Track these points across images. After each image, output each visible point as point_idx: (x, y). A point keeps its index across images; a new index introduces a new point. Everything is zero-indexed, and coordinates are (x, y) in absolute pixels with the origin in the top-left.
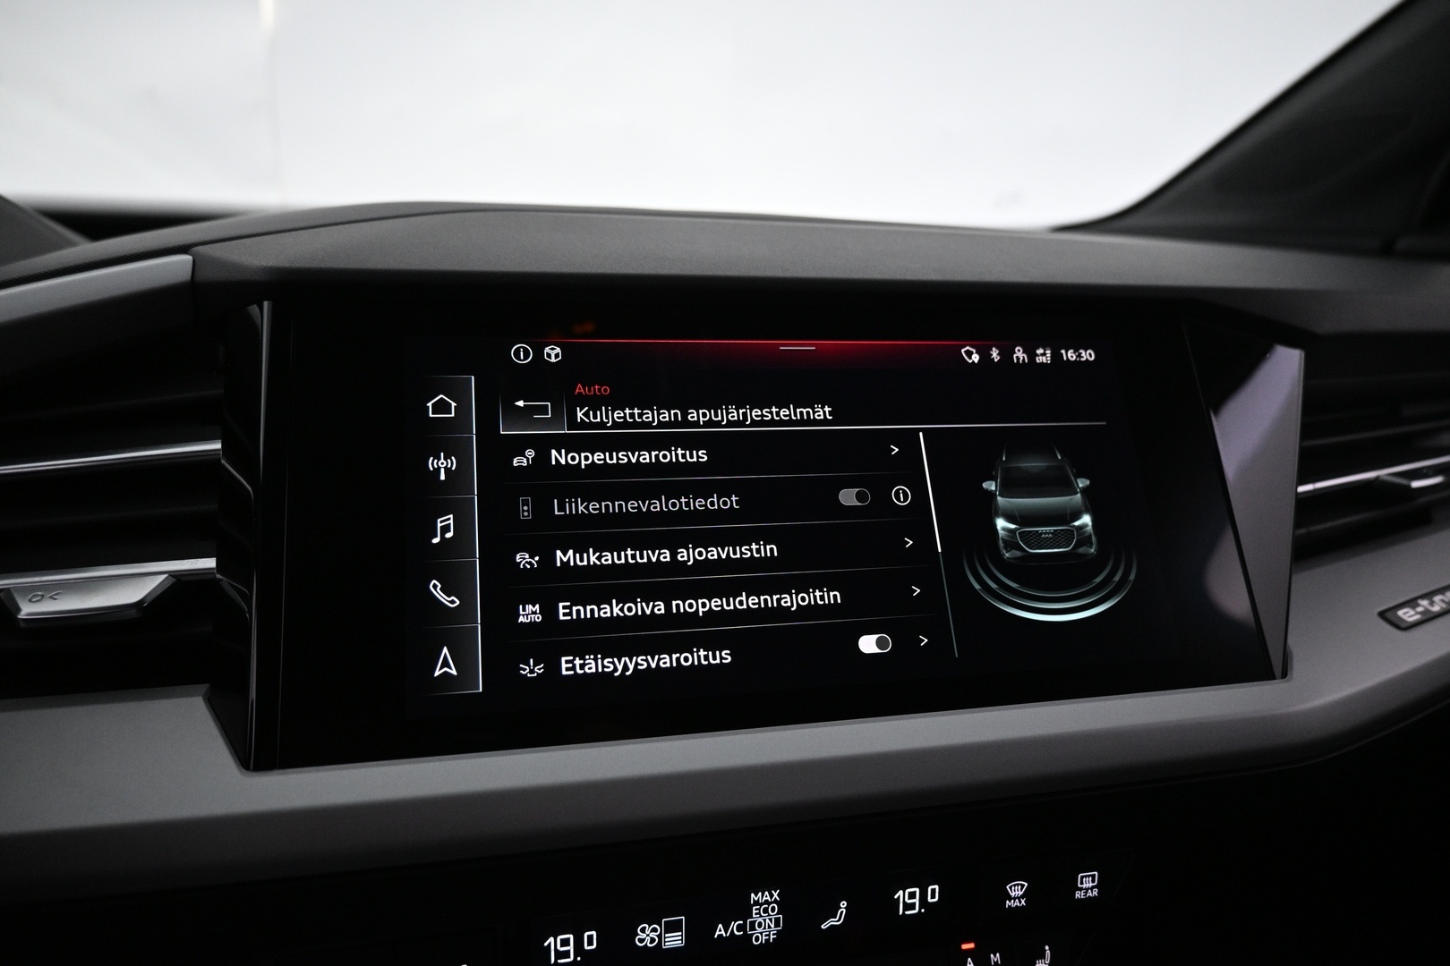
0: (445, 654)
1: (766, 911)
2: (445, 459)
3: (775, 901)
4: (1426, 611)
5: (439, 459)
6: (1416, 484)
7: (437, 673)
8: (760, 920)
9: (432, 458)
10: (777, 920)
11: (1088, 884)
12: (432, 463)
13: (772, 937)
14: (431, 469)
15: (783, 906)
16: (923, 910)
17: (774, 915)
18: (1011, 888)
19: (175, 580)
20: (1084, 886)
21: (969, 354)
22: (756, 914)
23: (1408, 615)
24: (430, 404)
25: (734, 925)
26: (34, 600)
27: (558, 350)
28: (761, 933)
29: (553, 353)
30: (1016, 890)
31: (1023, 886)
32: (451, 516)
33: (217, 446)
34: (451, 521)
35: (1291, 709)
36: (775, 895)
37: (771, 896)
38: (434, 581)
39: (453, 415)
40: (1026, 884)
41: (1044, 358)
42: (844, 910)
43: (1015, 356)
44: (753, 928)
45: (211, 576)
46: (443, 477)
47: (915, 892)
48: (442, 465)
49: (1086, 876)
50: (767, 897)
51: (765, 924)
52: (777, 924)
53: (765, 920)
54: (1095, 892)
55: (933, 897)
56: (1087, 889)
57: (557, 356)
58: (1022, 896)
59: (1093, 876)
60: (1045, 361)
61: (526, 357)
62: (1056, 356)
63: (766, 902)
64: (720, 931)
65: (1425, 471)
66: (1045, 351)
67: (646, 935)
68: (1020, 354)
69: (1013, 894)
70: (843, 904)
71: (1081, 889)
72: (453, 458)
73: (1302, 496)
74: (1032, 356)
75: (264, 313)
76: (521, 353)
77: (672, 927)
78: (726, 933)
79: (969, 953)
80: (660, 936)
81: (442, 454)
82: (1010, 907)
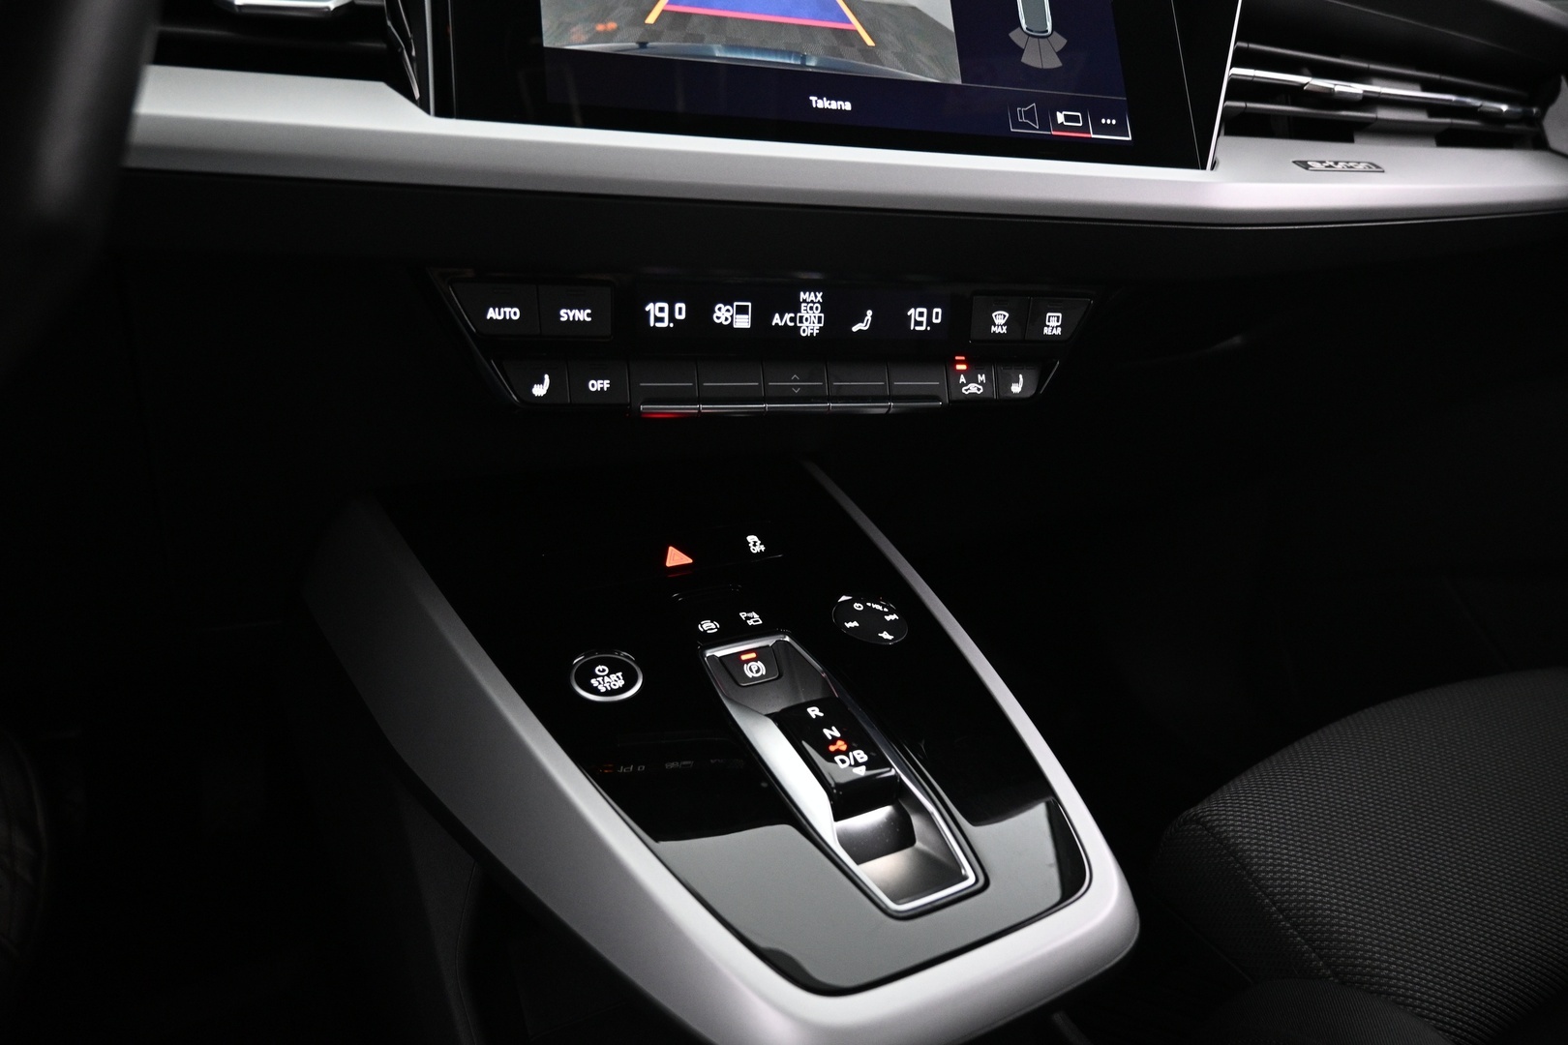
1: (811, 308)
3: (819, 302)
8: (807, 315)
10: (820, 318)
11: (1053, 323)
13: (815, 330)
15: (825, 307)
16: (929, 328)
17: (817, 313)
18: (995, 315)
20: (1051, 324)
22: (804, 310)
25: (788, 316)
28: (807, 327)
30: (1000, 318)
31: (1005, 316)
36: (819, 296)
37: (816, 297)
40: (1007, 315)
42: (870, 317)
44: (801, 322)
47: (923, 311)
49: (1052, 316)
50: (812, 296)
51: (810, 320)
52: (819, 321)
53: (810, 316)
55: (937, 318)
56: (1053, 327)
58: (1004, 325)
59: (1058, 317)
63: (812, 302)
64: (776, 320)
67: (722, 314)
69: (997, 322)
70: (870, 313)
71: (1048, 326)
77: (741, 310)
78: (781, 320)
79: (962, 372)
80: (732, 316)
82: (994, 332)
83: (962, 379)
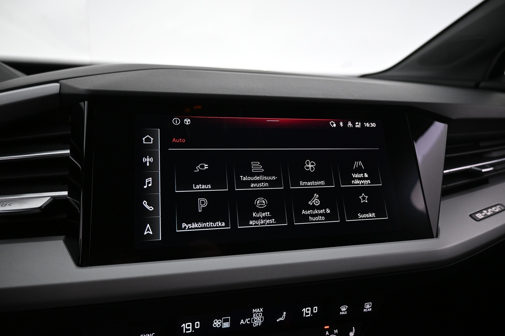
0: (148, 227)
1: (258, 315)
2: (149, 158)
3: (261, 312)
4: (486, 214)
5: (147, 158)
6: (484, 170)
7: (145, 233)
8: (256, 318)
9: (144, 158)
10: (262, 319)
11: (368, 306)
12: (144, 160)
13: (260, 324)
14: (144, 162)
15: (264, 314)
16: (312, 315)
17: (261, 317)
18: (342, 308)
19: (53, 199)
20: (367, 307)
21: (332, 124)
22: (255, 316)
23: (479, 216)
24: (144, 139)
25: (247, 320)
26: (3, 206)
27: (189, 120)
28: (256, 323)
29: (187, 121)
30: (344, 309)
31: (346, 307)
32: (151, 178)
33: (68, 151)
34: (151, 180)
35: (439, 249)
36: (261, 310)
37: (260, 310)
38: (145, 201)
39: (152, 143)
40: (347, 307)
41: (358, 126)
42: (285, 315)
43: (348, 125)
44: (253, 321)
45: (66, 198)
46: (148, 165)
47: (309, 309)
48: (148, 160)
49: (367, 304)
50: (258, 310)
51: (258, 319)
52: (262, 320)
53: (257, 318)
54: (371, 309)
55: (315, 311)
56: (368, 308)
57: (189, 122)
58: (346, 311)
60: (358, 127)
61: (178, 122)
62: (362, 125)
63: (258, 312)
64: (242, 322)
65: (487, 166)
66: (359, 123)
67: (217, 323)
68: (350, 124)
69: (342, 310)
70: (285, 313)
71: (366, 308)
72: (152, 158)
73: (445, 174)
74: (354, 124)
75: (85, 105)
76: (176, 122)
77: (226, 321)
78: (244, 323)
79: (327, 329)
80: (221, 324)
81: (148, 156)
82: (341, 314)
83: (327, 333)
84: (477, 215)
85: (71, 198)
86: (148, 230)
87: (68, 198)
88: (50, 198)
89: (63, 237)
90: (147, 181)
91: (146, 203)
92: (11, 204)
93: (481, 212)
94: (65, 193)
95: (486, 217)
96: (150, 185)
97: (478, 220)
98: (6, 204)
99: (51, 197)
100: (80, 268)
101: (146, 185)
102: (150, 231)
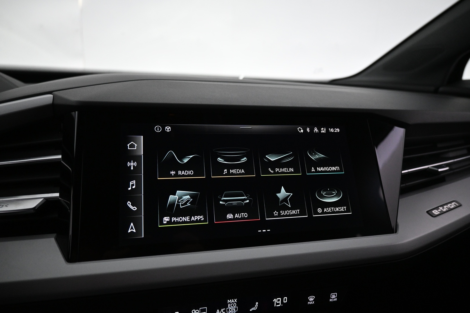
0: (132, 226)
1: (232, 305)
2: (133, 163)
3: (236, 302)
4: (442, 211)
5: (131, 163)
6: (440, 170)
7: (129, 231)
8: (231, 308)
9: (129, 162)
10: (236, 308)
12: (129, 164)
14: (129, 166)
15: (238, 304)
16: (282, 305)
18: (309, 298)
19: (46, 200)
21: (300, 130)
22: (229, 306)
23: (436, 212)
24: (128, 145)
25: (222, 310)
27: (170, 128)
28: (231, 312)
29: (168, 129)
30: (311, 299)
31: (313, 297)
32: (135, 181)
33: (60, 157)
34: (135, 183)
35: (398, 243)
36: (236, 300)
39: (136, 149)
41: (324, 131)
42: (257, 305)
43: (314, 130)
44: (228, 311)
45: (58, 199)
46: (132, 168)
47: (280, 299)
48: (132, 164)
49: (333, 294)
50: (233, 301)
52: (236, 310)
54: (336, 299)
55: (285, 301)
56: (333, 298)
57: (169, 130)
58: (313, 301)
59: (335, 294)
61: (159, 130)
62: (327, 131)
63: (233, 303)
64: (218, 312)
65: (443, 165)
66: (324, 129)
68: (316, 130)
70: (257, 303)
71: (331, 298)
72: (135, 162)
73: (404, 174)
74: (320, 130)
75: (76, 115)
76: (158, 129)
77: (203, 311)
78: (220, 312)
81: (132, 161)
82: (309, 304)
84: (433, 211)
85: (62, 199)
86: (132, 228)
87: (60, 198)
88: (42, 199)
89: (55, 235)
90: (131, 184)
91: (130, 203)
92: (7, 205)
93: (437, 208)
94: (57, 195)
95: (442, 213)
96: (134, 187)
97: (434, 216)
98: (3, 206)
99: (44, 199)
100: (70, 263)
101: (130, 187)
102: (133, 230)
